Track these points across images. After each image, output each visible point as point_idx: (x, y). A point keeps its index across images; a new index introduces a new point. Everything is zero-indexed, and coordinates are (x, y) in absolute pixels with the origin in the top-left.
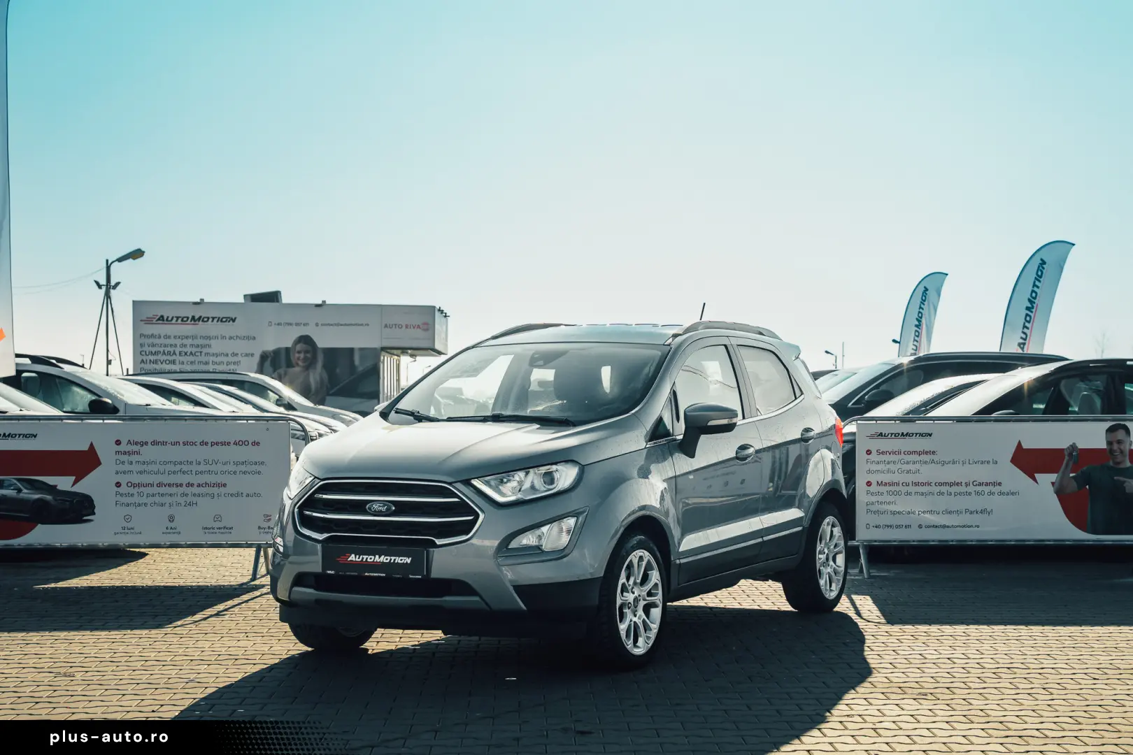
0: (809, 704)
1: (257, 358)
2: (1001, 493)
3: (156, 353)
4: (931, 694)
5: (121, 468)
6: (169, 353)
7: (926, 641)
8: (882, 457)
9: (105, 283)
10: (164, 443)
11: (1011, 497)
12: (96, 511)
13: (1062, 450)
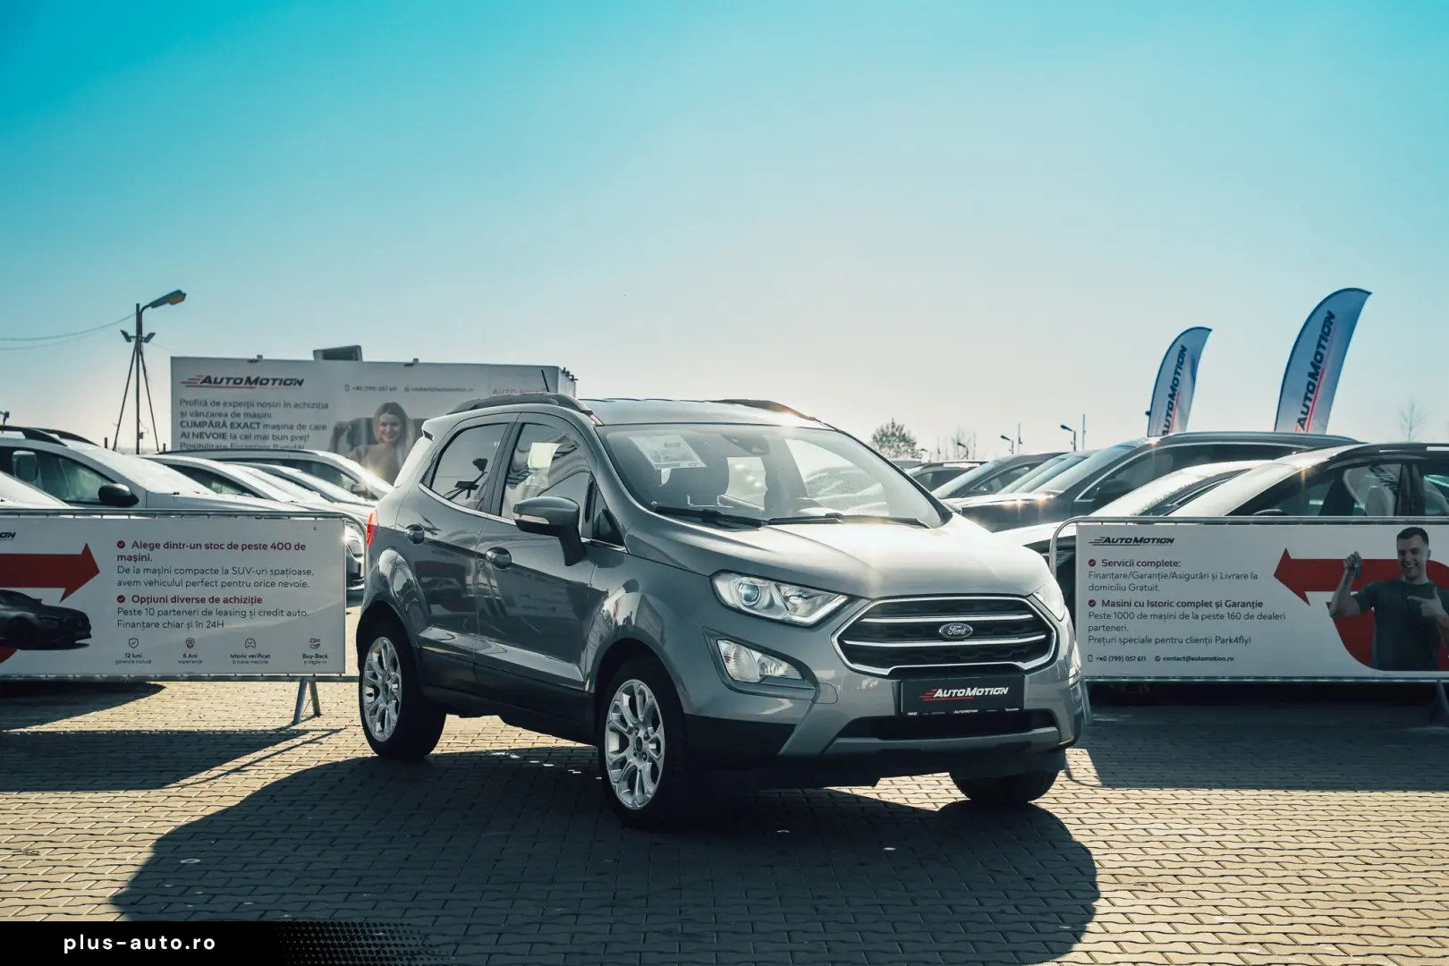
0: (991, 898)
1: (329, 433)
2: (1262, 617)
3: (201, 424)
4: (1153, 883)
5: (126, 577)
6: (218, 425)
7: (1153, 812)
8: (1108, 570)
9: (135, 335)
10: (180, 546)
11: (1274, 621)
12: (92, 632)
13: (1340, 561)
